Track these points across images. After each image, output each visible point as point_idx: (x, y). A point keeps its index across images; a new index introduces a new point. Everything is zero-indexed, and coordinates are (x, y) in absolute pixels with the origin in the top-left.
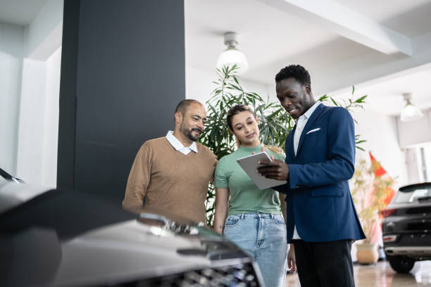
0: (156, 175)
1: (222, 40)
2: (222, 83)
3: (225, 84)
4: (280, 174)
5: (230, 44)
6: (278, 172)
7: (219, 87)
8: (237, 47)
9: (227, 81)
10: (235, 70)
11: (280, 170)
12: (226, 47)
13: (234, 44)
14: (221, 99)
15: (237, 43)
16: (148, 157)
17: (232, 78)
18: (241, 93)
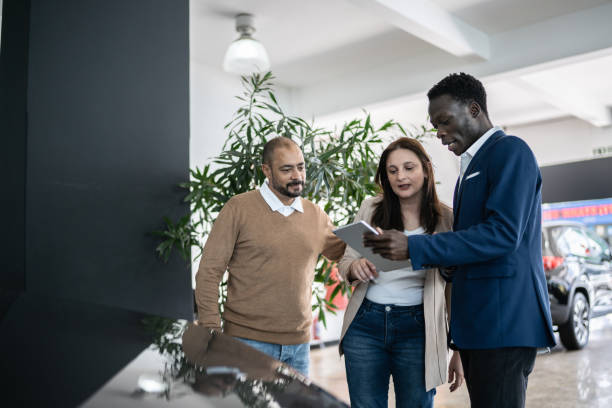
0: (245, 245)
1: (232, 24)
2: (248, 99)
3: (255, 101)
4: (393, 252)
5: (244, 31)
6: (390, 249)
7: (245, 104)
8: (254, 35)
9: (257, 97)
10: (268, 81)
11: (392, 245)
12: (238, 35)
13: (250, 31)
14: (248, 123)
15: (254, 29)
16: (234, 219)
17: (266, 93)
18: (280, 117)
